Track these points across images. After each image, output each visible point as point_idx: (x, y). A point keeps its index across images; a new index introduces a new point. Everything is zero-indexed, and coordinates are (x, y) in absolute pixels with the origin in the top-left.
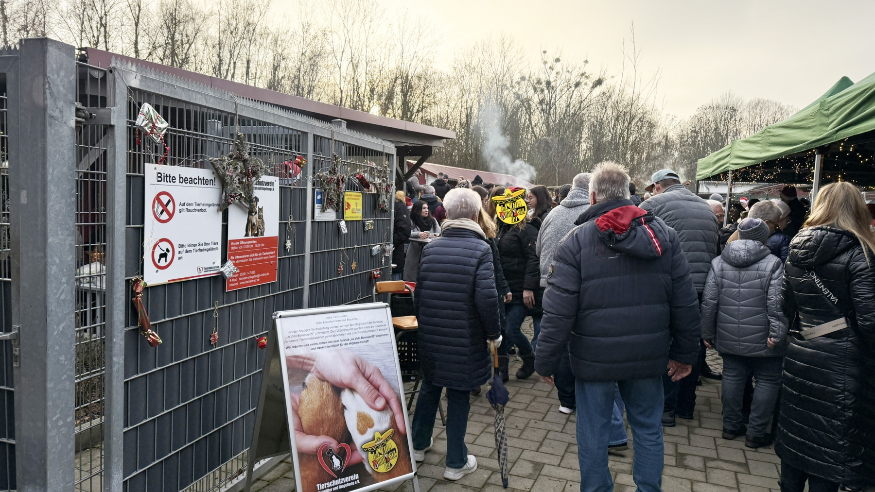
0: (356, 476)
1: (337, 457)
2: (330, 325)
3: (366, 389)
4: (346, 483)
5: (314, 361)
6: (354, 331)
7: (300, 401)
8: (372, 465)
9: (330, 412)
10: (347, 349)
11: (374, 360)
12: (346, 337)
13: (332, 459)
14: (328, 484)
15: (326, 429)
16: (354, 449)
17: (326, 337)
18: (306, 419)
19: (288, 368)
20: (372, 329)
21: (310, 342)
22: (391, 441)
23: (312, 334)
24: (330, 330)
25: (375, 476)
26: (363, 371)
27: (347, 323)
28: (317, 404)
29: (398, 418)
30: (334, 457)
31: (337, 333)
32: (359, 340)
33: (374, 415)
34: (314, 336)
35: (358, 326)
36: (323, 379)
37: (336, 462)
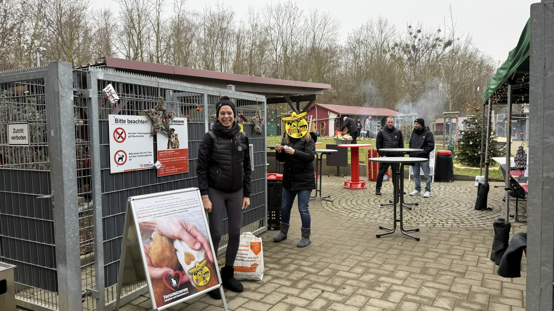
1: (174, 279)
2: (164, 203)
3: (189, 238)
5: (156, 224)
6: (179, 205)
7: (149, 249)
8: (195, 282)
9: (168, 253)
10: (176, 216)
12: (174, 209)
13: (171, 281)
15: (166, 263)
16: (184, 274)
17: (162, 210)
18: (154, 259)
19: (141, 230)
20: (190, 203)
21: (153, 213)
22: (206, 267)
23: (153, 208)
24: (164, 205)
25: (198, 288)
26: (186, 228)
27: (174, 201)
28: (159, 250)
29: (209, 254)
30: (172, 279)
31: (169, 207)
32: (182, 211)
33: (194, 253)
34: (155, 209)
35: (181, 202)
36: (162, 235)
37: (174, 282)
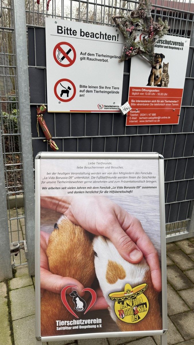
0: (100, 321)
1: (81, 300)
2: (91, 171)
3: (122, 239)
4: (87, 324)
5: (69, 204)
6: (117, 180)
7: (50, 241)
8: (118, 314)
9: (79, 256)
10: (107, 197)
11: (135, 212)
12: (108, 185)
13: (76, 301)
14: (68, 322)
15: (73, 272)
16: (100, 295)
17: (85, 182)
18: (53, 258)
19: (42, 208)
20: (139, 180)
21: (68, 185)
22: (142, 295)
23: (71, 178)
24: (90, 176)
25: (120, 325)
26: (121, 221)
27: (111, 170)
28: (66, 247)
29: (155, 275)
30: (77, 299)
31: (98, 180)
32: (121, 190)
33: (127, 267)
34: (73, 180)
35: (122, 175)
36: (76, 223)
37: (80, 304)
